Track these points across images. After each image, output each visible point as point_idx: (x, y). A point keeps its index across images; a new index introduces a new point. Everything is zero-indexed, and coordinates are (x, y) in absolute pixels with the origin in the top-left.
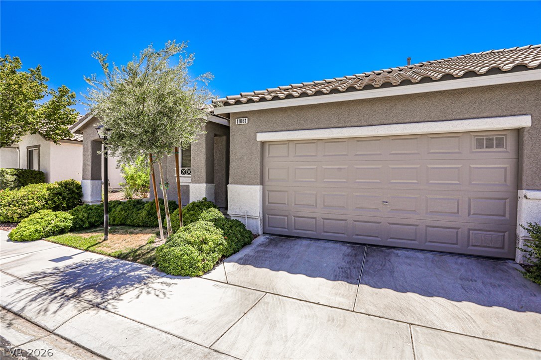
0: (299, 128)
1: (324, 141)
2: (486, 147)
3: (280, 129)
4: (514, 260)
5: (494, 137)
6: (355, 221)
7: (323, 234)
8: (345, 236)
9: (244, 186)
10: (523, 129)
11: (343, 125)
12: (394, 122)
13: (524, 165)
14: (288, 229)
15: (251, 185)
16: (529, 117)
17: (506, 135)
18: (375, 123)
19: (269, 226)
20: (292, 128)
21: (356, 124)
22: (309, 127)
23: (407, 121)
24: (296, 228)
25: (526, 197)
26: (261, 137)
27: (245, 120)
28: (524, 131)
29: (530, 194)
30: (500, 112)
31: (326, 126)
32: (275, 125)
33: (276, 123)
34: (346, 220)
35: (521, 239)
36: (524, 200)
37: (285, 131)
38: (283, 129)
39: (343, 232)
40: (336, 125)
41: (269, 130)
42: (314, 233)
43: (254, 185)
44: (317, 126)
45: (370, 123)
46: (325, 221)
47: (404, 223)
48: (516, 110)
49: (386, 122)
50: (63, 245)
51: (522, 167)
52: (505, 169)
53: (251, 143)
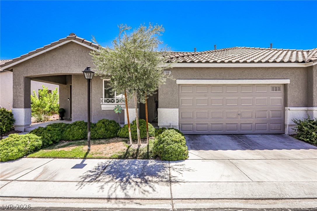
0: (200, 78)
1: (212, 85)
2: (275, 91)
3: (190, 78)
4: (284, 134)
5: (278, 87)
6: (226, 124)
7: (212, 131)
8: (222, 131)
9: (169, 109)
10: (287, 84)
11: (222, 78)
12: (244, 78)
13: (288, 98)
14: (193, 131)
15: (173, 108)
16: (289, 80)
17: (281, 86)
18: (236, 78)
19: (182, 130)
20: (197, 78)
21: (228, 78)
22: (206, 78)
23: (249, 78)
24: (197, 130)
25: (289, 110)
26: (179, 82)
27: (169, 72)
28: (287, 85)
29: (291, 108)
30: (280, 77)
31: (214, 78)
32: (187, 76)
33: (187, 75)
34: (222, 124)
35: (287, 125)
36: (289, 111)
37: (193, 79)
38: (192, 78)
39: (221, 130)
40: (219, 78)
41: (184, 78)
42: (207, 131)
43: (175, 108)
44: (210, 78)
45: (234, 78)
46: (212, 125)
47: (248, 123)
48: (285, 77)
49: (241, 78)
50: (55, 158)
51: (287, 99)
52: (281, 99)
53: (173, 85)
